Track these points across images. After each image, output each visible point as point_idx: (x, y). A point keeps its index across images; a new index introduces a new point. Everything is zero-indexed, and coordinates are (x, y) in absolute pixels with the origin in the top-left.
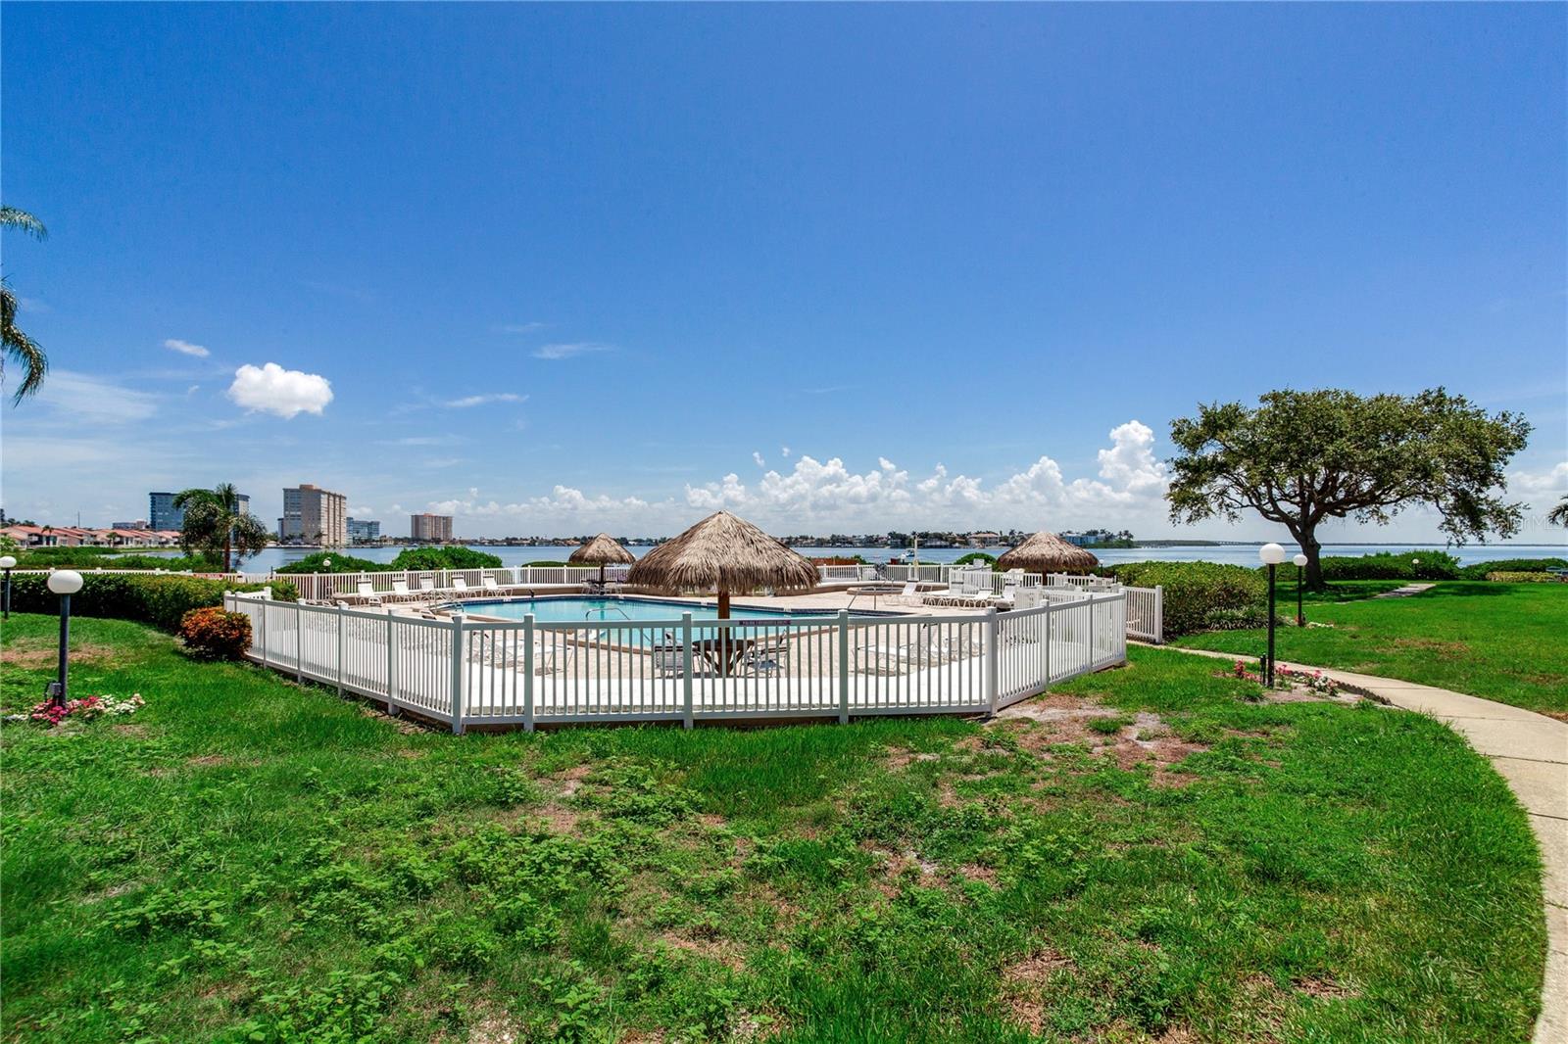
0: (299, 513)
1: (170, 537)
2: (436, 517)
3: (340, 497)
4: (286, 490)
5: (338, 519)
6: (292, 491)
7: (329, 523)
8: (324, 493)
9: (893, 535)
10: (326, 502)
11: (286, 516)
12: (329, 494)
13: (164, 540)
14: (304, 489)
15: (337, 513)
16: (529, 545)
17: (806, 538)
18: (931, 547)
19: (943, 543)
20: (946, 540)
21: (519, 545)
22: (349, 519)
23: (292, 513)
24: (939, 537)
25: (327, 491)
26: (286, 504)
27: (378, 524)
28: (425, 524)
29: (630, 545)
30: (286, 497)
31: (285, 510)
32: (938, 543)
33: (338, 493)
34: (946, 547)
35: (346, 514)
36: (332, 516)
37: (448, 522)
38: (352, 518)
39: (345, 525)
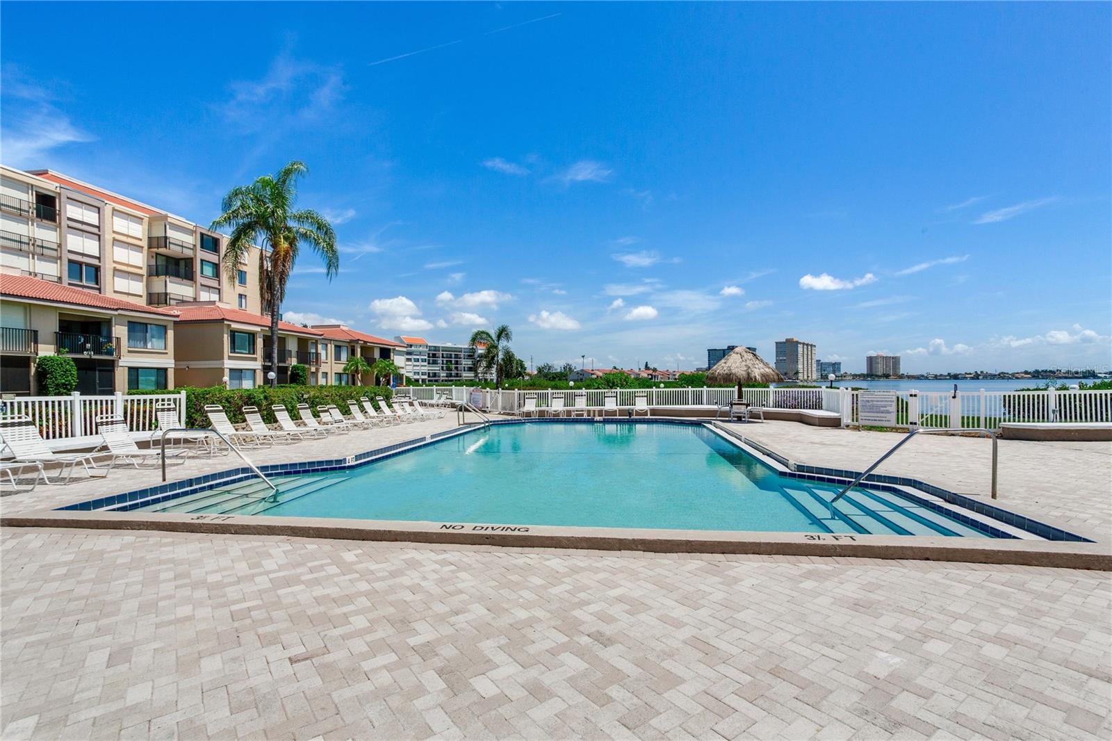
0: (785, 358)
2: (886, 357)
3: (811, 345)
4: (777, 343)
5: (810, 361)
6: (781, 343)
7: (803, 364)
8: (800, 343)
10: (802, 350)
11: (776, 360)
12: (804, 344)
14: (788, 341)
15: (810, 357)
16: (972, 378)
22: (818, 361)
23: (780, 358)
25: (802, 342)
26: (777, 352)
27: (839, 364)
28: (878, 363)
30: (777, 348)
31: (776, 356)
33: (810, 343)
35: (816, 358)
36: (805, 359)
37: (896, 361)
38: (820, 361)
39: (814, 365)
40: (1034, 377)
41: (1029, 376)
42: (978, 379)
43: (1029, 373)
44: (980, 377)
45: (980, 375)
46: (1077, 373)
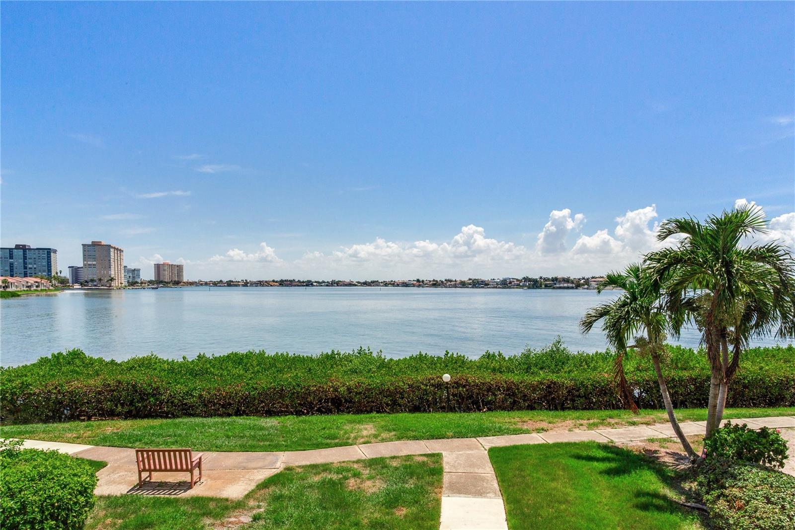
0: (94, 263)
1: (33, 282)
2: (172, 265)
3: (120, 250)
4: (84, 245)
5: (119, 267)
6: (89, 245)
7: (115, 270)
8: (112, 247)
9: (526, 279)
10: (113, 255)
11: (85, 265)
12: (114, 248)
13: (29, 284)
14: (95, 244)
15: (119, 263)
16: (243, 286)
17: (451, 281)
18: (560, 288)
19: (570, 285)
20: (572, 282)
21: (236, 286)
22: (125, 267)
23: (89, 263)
24: (567, 280)
25: (114, 246)
26: (84, 255)
27: (139, 270)
28: (164, 270)
29: (314, 286)
30: (84, 251)
31: (84, 260)
32: (566, 285)
33: (119, 248)
34: (572, 288)
35: (124, 264)
36: (116, 265)
37: (180, 268)
38: (126, 267)
39: (123, 272)
40: (280, 284)
41: (277, 284)
42: (247, 286)
43: (277, 282)
44: (248, 285)
45: (248, 283)
46: (303, 282)
